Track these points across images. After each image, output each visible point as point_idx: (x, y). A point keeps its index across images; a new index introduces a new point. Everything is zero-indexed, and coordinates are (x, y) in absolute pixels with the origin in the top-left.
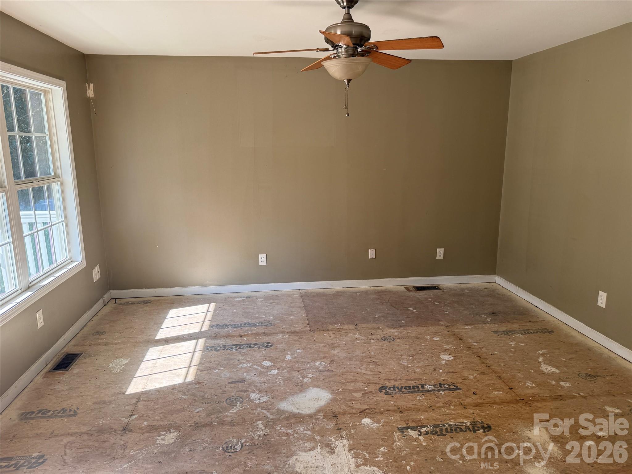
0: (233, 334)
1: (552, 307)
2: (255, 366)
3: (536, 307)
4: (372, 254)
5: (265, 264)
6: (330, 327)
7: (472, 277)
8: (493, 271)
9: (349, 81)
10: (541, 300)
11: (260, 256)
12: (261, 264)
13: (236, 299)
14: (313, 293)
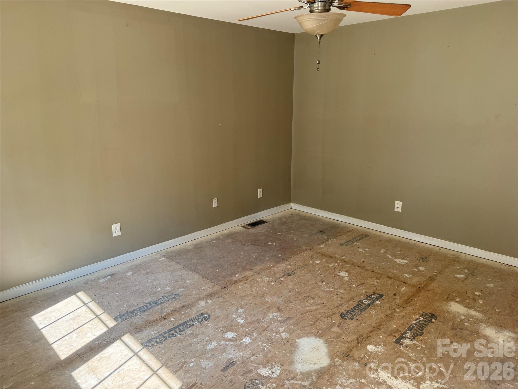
0: (151, 319)
1: (352, 218)
2: (223, 343)
3: (337, 220)
4: (215, 203)
5: (119, 233)
6: (234, 278)
7: (279, 208)
8: (289, 200)
9: (321, 36)
10: (340, 215)
11: (113, 226)
12: (114, 235)
13: (101, 281)
14: (175, 251)
